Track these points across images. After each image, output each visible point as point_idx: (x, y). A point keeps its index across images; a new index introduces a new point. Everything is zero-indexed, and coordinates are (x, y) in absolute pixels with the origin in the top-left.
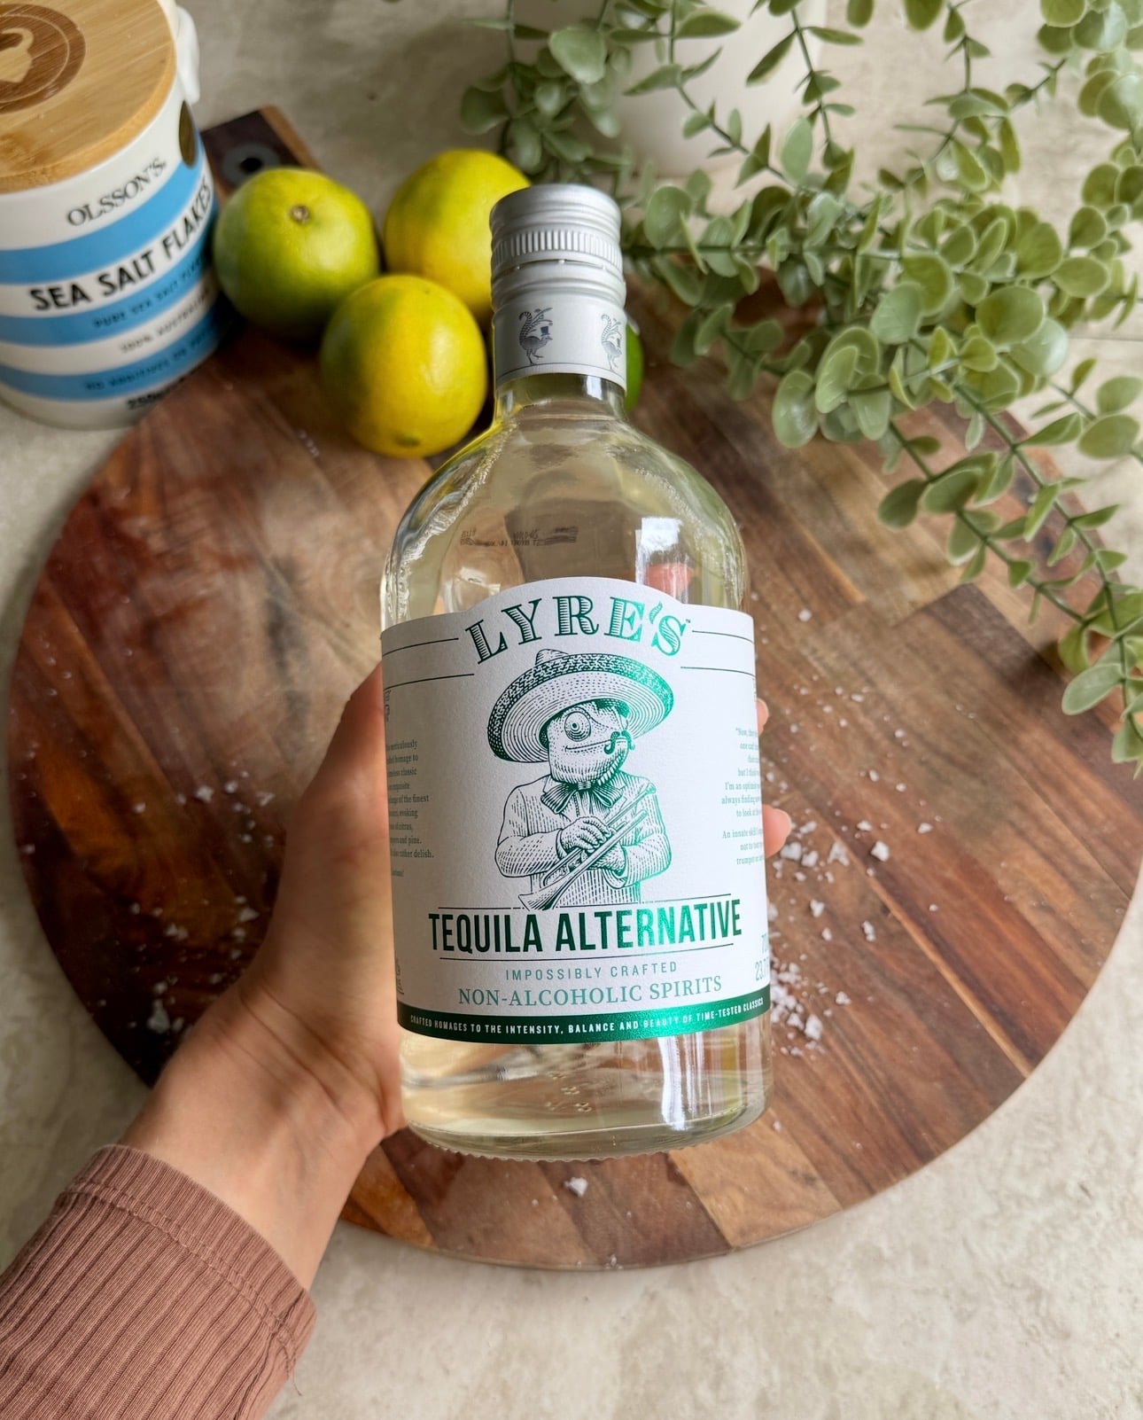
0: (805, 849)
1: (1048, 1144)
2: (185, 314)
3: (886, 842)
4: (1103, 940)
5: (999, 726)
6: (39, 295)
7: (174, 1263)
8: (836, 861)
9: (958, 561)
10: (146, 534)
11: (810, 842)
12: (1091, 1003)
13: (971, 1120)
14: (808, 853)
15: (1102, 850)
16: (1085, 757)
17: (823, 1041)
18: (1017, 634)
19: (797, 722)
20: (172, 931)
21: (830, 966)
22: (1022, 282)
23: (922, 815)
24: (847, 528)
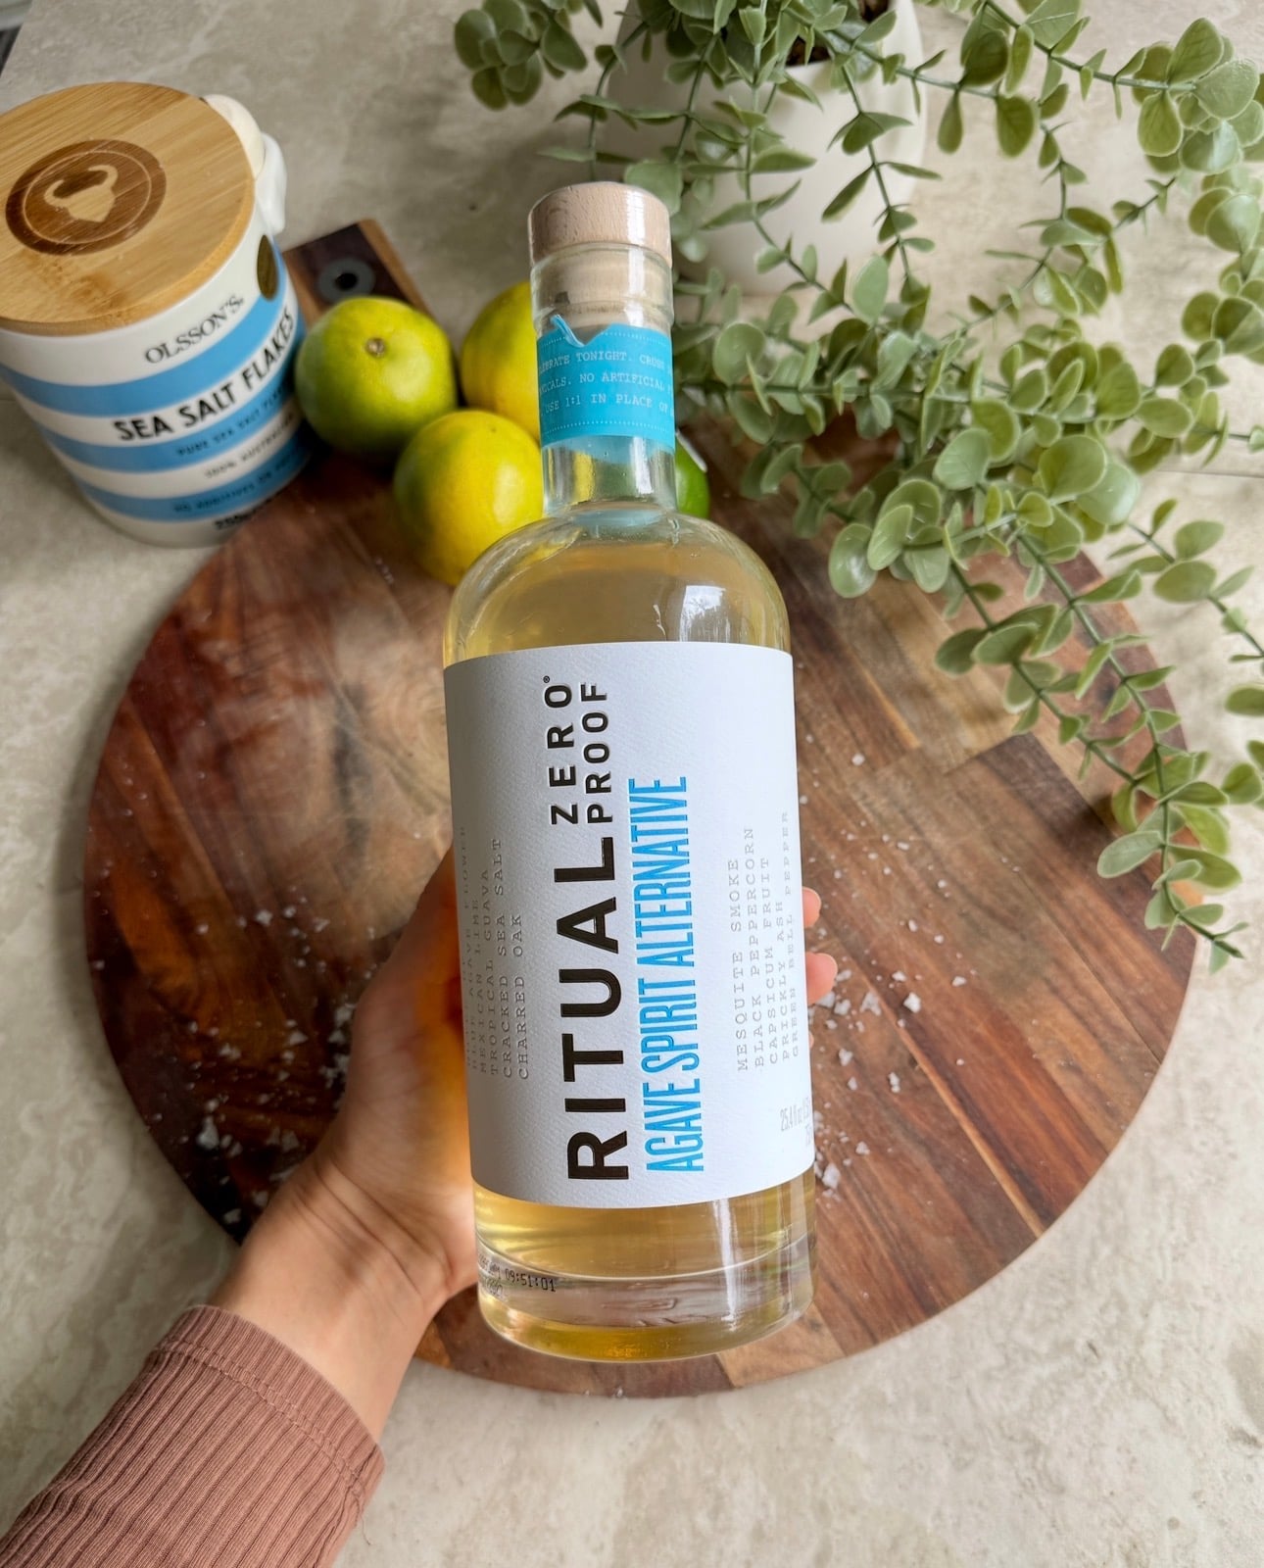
0: (839, 997)
1: (1060, 1301)
2: (268, 440)
3: (918, 995)
4: (1128, 1104)
5: (1042, 880)
6: (122, 427)
7: (262, 1421)
8: (868, 1010)
9: (1015, 710)
10: (225, 657)
11: (844, 991)
12: (1113, 1161)
13: (980, 1275)
14: (841, 1001)
15: (1135, 1011)
16: (1128, 916)
17: (840, 1189)
18: (1071, 786)
19: (841, 868)
20: (226, 1051)
21: (853, 1116)
22: (1104, 424)
23: (957, 968)
24: (908, 671)
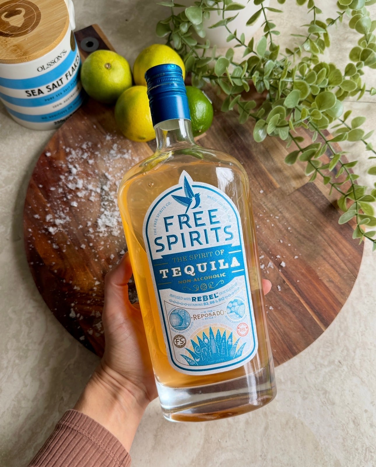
1: (330, 349)
2: (72, 96)
3: (285, 262)
4: (347, 291)
5: (319, 226)
6: (28, 92)
7: (90, 446)
9: (308, 175)
10: (62, 165)
11: (262, 262)
12: (344, 309)
13: (308, 344)
14: (262, 265)
15: (348, 264)
16: (344, 236)
18: (325, 198)
19: (259, 225)
20: (75, 288)
21: (268, 299)
22: (330, 87)
23: (295, 253)
24: (275, 164)
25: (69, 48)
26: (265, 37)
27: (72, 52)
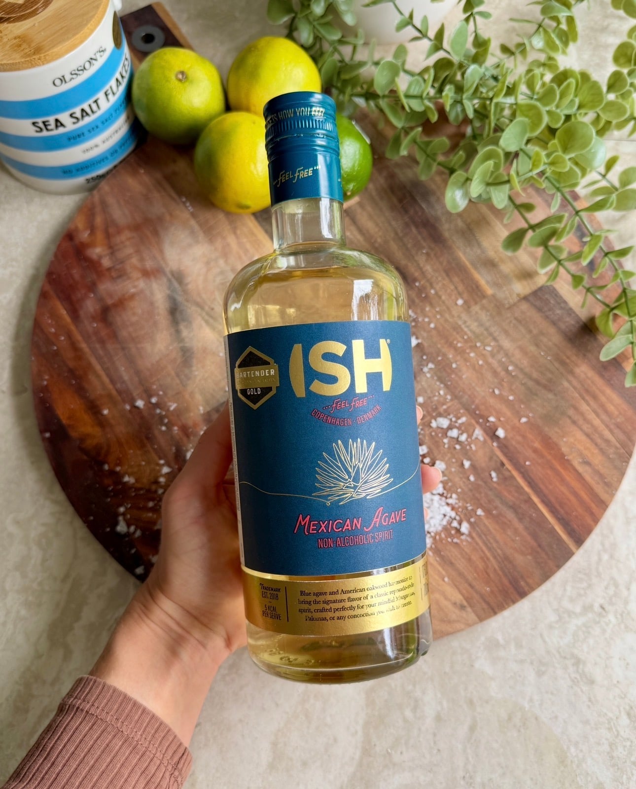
0: (460, 432)
1: (585, 585)
2: (117, 131)
3: (504, 428)
4: (616, 480)
5: (563, 363)
6: (36, 125)
8: (477, 438)
9: (542, 271)
10: (100, 257)
11: (463, 428)
12: (609, 513)
13: (546, 576)
14: (462, 434)
15: (616, 431)
16: (609, 380)
17: (470, 535)
18: (574, 312)
19: (456, 362)
20: (126, 479)
21: (474, 495)
22: (580, 114)
23: (522, 413)
24: (483, 252)
25: (110, 44)
26: (464, 23)
27: (117, 50)
